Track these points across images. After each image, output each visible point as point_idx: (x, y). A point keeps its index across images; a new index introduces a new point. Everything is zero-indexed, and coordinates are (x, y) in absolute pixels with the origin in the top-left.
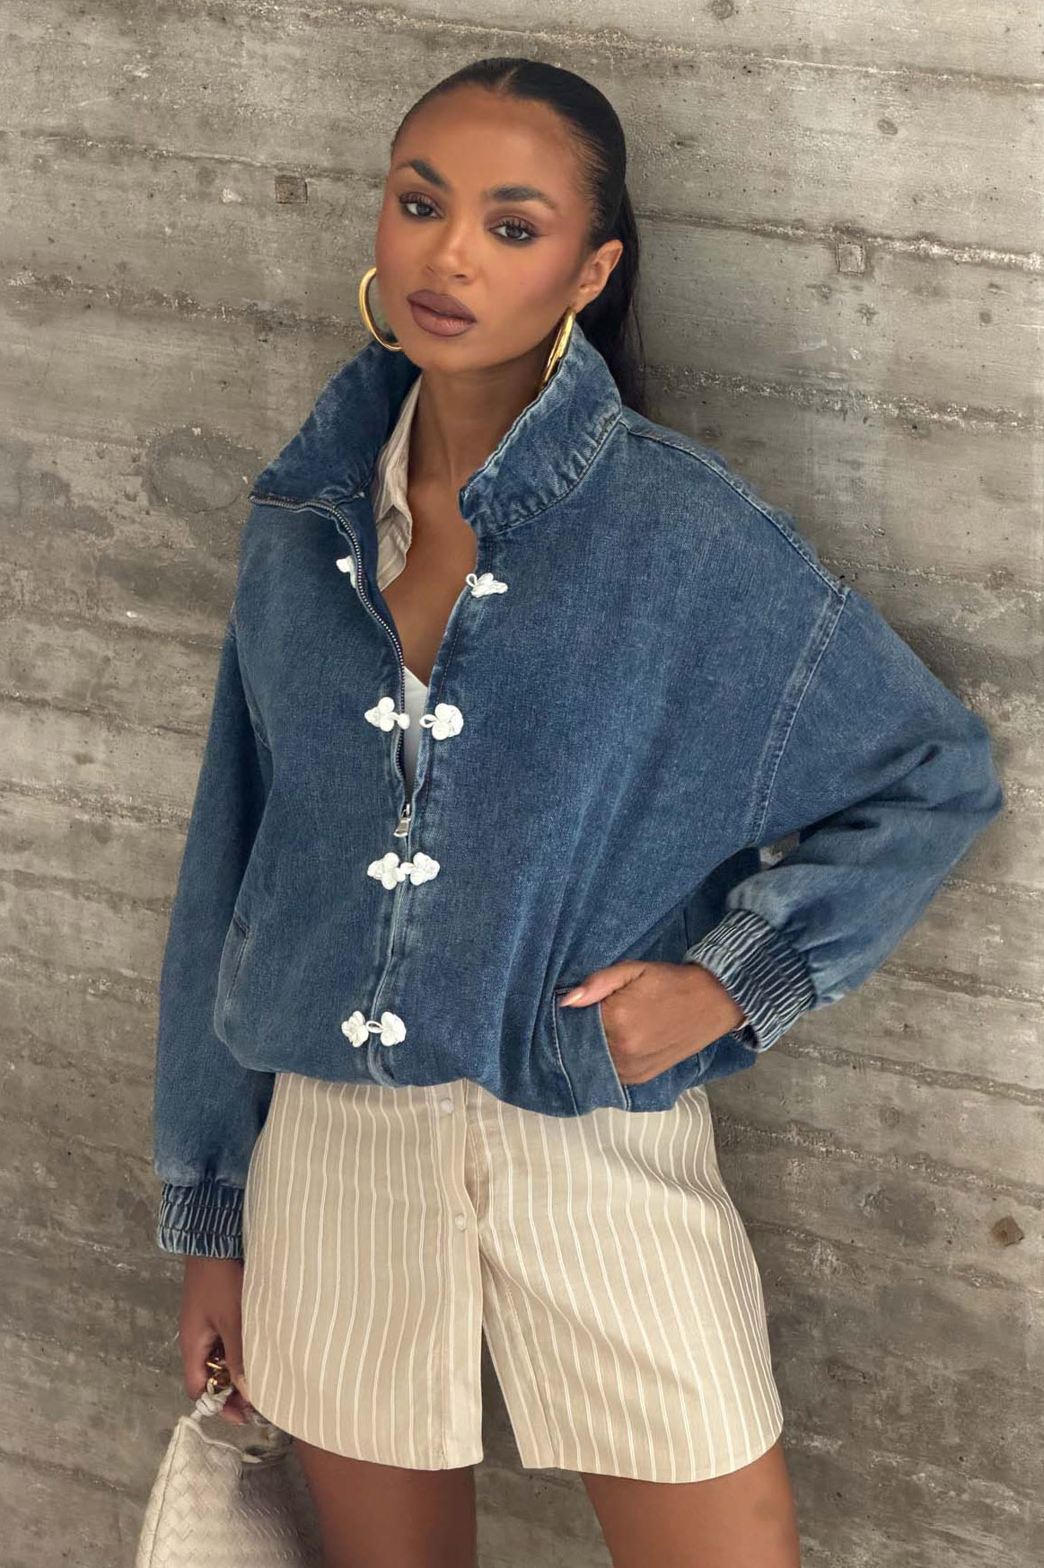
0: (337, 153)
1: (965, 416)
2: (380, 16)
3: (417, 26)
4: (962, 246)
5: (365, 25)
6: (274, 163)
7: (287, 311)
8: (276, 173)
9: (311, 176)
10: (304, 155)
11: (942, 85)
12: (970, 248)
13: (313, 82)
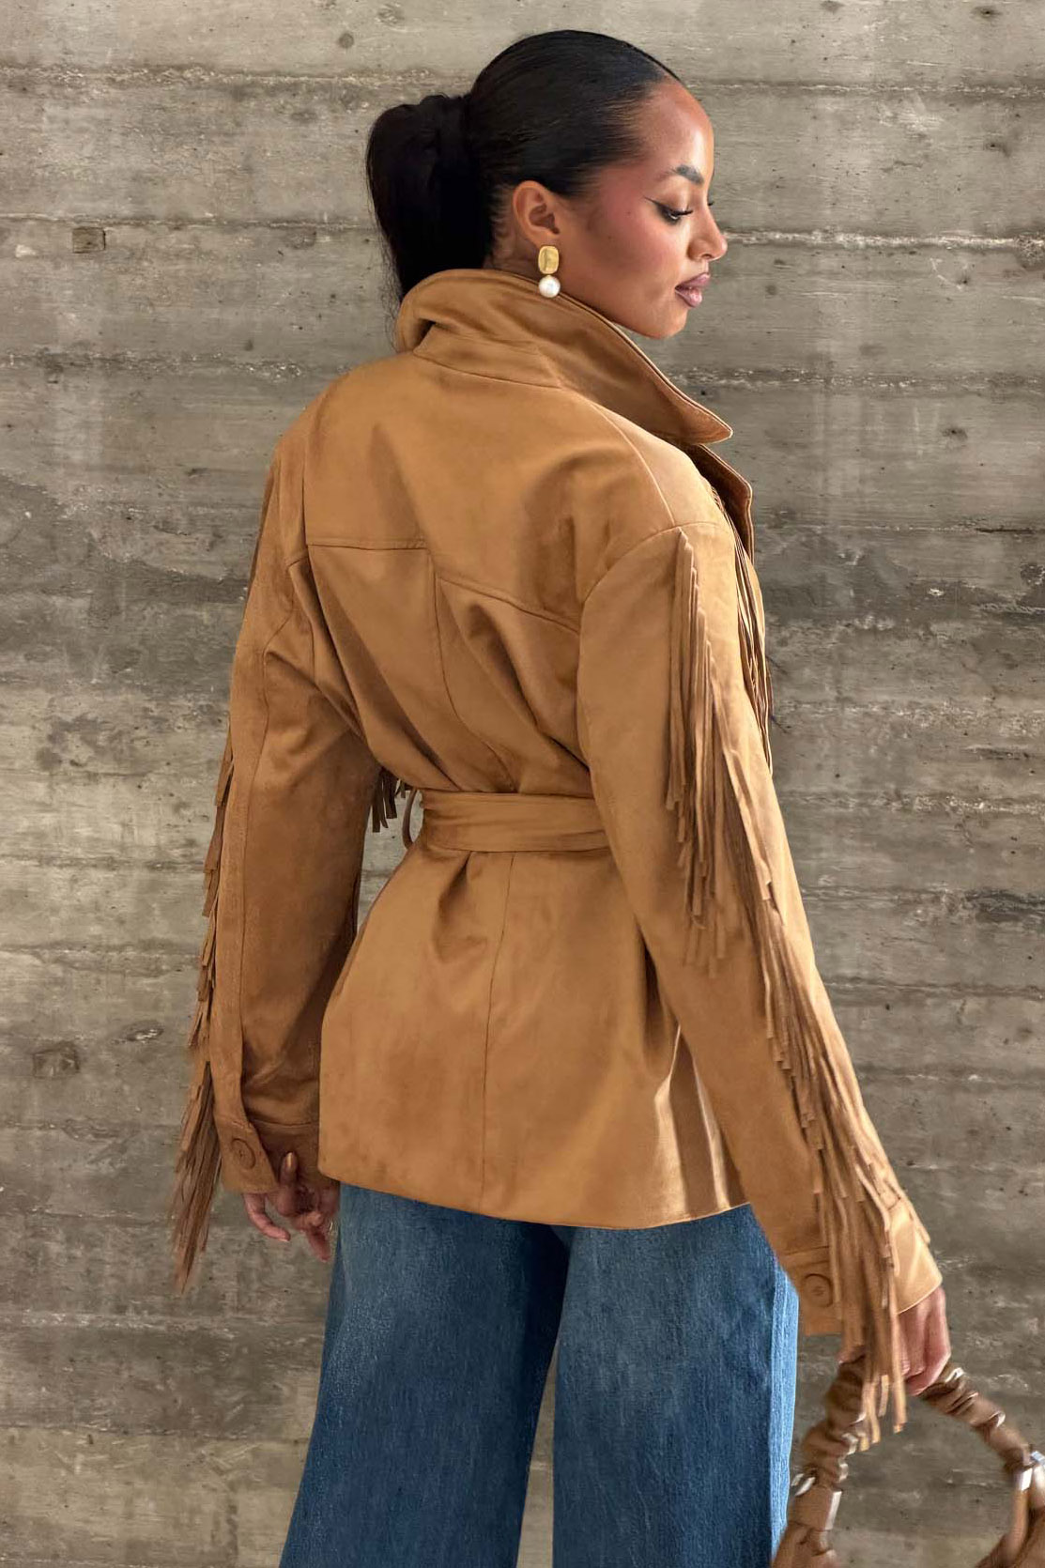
0: (138, 201)
1: (751, 378)
2: (188, 74)
3: (225, 80)
4: (750, 231)
5: (173, 83)
6: (72, 216)
7: (80, 352)
8: (75, 225)
9: (110, 225)
10: (104, 206)
11: (733, 93)
12: (757, 230)
13: (116, 139)
